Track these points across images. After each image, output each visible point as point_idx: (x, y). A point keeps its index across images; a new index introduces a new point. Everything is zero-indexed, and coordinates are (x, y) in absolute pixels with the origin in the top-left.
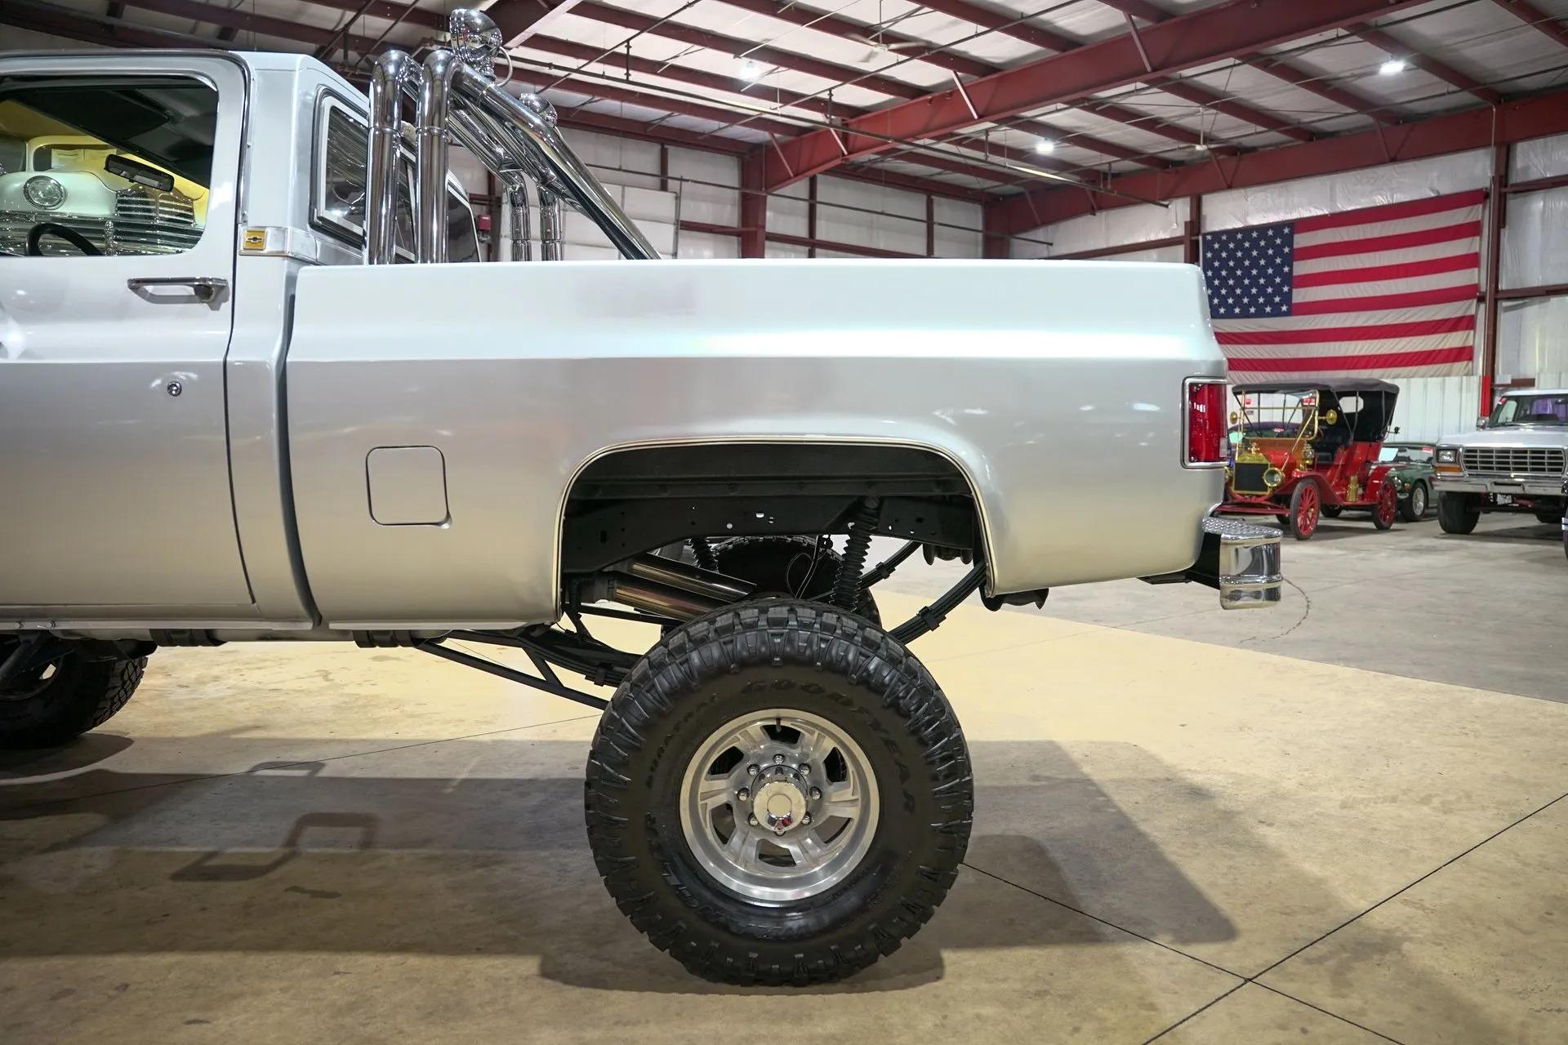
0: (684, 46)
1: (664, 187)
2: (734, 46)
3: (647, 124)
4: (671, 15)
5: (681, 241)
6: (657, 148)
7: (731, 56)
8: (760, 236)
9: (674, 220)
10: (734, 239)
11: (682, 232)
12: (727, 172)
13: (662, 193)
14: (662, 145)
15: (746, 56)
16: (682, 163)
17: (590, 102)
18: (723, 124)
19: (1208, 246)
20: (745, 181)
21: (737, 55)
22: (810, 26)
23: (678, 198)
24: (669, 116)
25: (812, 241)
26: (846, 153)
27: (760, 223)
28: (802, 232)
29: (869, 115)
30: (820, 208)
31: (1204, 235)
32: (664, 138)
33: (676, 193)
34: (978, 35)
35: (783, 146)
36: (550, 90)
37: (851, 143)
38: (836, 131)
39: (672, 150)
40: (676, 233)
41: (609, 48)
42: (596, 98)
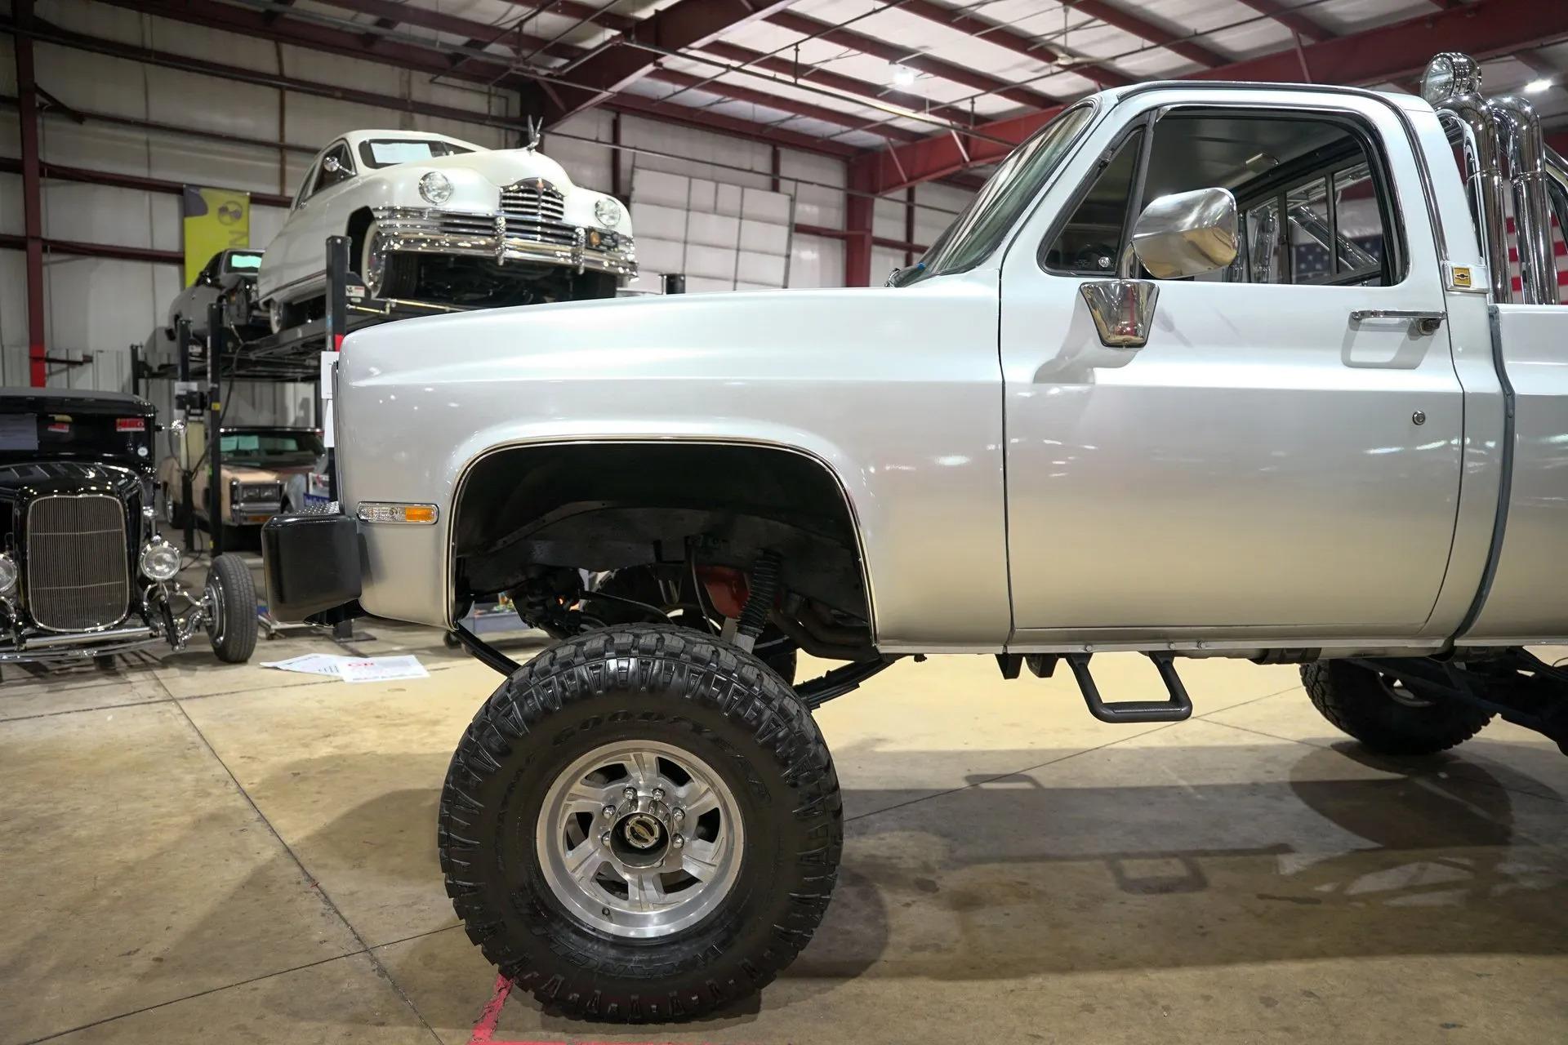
0: (840, 49)
1: (775, 188)
2: (891, 52)
3: (764, 126)
4: (846, 23)
5: (794, 243)
6: (768, 150)
7: (886, 62)
8: (867, 239)
9: (788, 223)
10: (838, 243)
11: (795, 235)
12: (833, 174)
13: (773, 195)
14: (774, 148)
15: (902, 63)
16: (793, 165)
17: (719, 102)
18: (845, 128)
19: (1301, 258)
20: (850, 183)
21: (893, 61)
22: (980, 36)
23: (793, 200)
24: (791, 118)
25: (909, 244)
26: (967, 159)
27: (868, 226)
28: (900, 236)
29: (993, 123)
30: (918, 212)
31: (1298, 247)
32: (777, 140)
33: (790, 195)
34: (1143, 49)
35: (898, 150)
36: (692, 91)
37: (972, 151)
38: (958, 135)
39: (784, 153)
40: (790, 236)
41: (768, 52)
42: (728, 99)
